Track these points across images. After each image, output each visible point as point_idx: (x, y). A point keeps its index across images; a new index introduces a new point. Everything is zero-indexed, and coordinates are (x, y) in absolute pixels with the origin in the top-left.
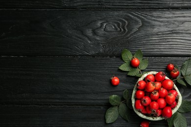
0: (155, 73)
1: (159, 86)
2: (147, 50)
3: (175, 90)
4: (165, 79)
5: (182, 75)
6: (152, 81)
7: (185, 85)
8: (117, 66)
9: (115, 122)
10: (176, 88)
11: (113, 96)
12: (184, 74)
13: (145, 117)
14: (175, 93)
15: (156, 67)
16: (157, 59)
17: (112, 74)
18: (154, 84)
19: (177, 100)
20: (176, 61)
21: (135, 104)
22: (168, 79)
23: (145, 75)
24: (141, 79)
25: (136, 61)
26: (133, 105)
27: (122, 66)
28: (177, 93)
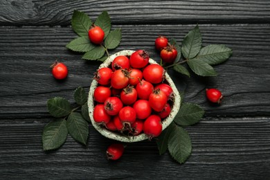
0: (130, 52)
1: (137, 76)
2: (118, 13)
3: (168, 83)
4: (149, 64)
5: (183, 57)
6: (124, 67)
7: (187, 73)
8: (64, 44)
9: (61, 147)
10: (170, 81)
11: (55, 99)
12: (186, 55)
13: (113, 136)
14: (165, 89)
15: (136, 43)
16: (138, 28)
17: (54, 58)
18: (126, 74)
19: (171, 103)
20: (172, 31)
21: (94, 112)
22: (155, 63)
23: (112, 58)
24: (105, 65)
25: (97, 32)
26: (91, 116)
27: (73, 42)
28: (171, 90)
